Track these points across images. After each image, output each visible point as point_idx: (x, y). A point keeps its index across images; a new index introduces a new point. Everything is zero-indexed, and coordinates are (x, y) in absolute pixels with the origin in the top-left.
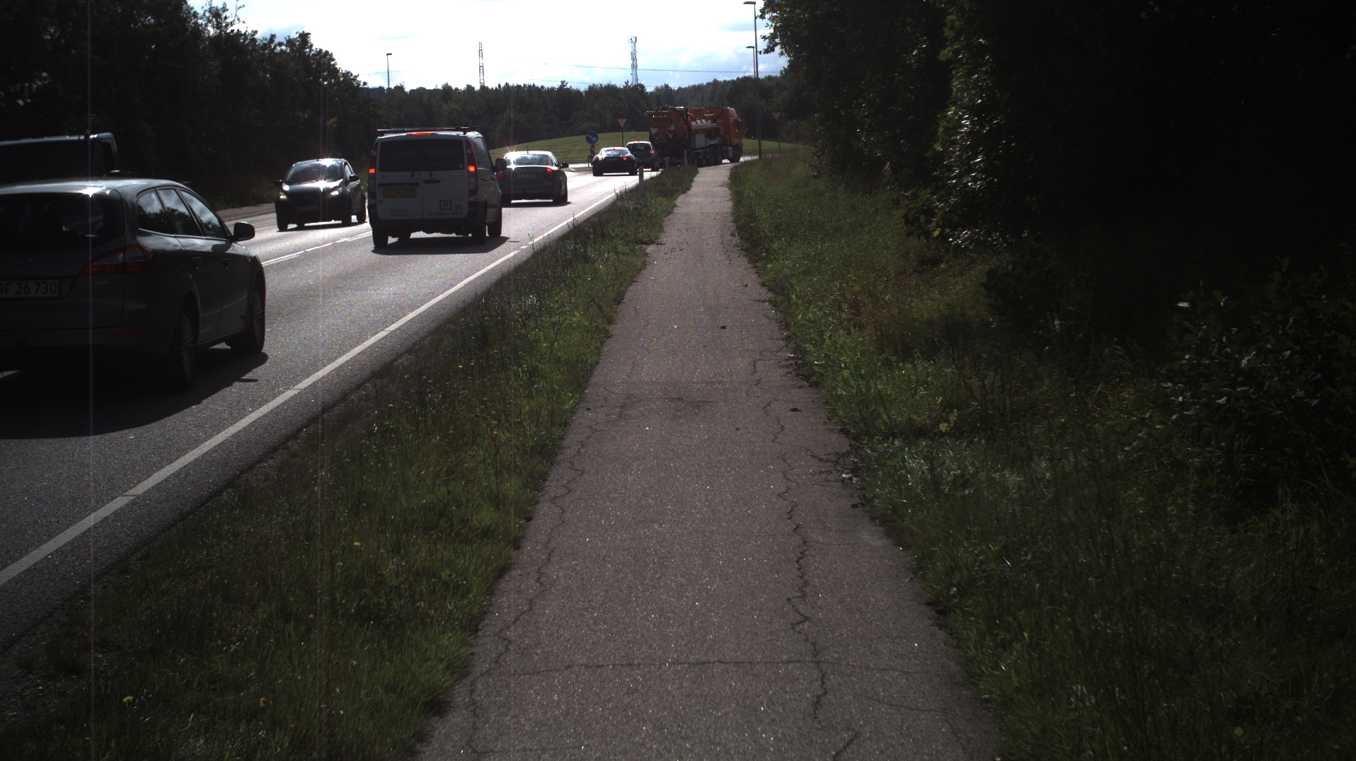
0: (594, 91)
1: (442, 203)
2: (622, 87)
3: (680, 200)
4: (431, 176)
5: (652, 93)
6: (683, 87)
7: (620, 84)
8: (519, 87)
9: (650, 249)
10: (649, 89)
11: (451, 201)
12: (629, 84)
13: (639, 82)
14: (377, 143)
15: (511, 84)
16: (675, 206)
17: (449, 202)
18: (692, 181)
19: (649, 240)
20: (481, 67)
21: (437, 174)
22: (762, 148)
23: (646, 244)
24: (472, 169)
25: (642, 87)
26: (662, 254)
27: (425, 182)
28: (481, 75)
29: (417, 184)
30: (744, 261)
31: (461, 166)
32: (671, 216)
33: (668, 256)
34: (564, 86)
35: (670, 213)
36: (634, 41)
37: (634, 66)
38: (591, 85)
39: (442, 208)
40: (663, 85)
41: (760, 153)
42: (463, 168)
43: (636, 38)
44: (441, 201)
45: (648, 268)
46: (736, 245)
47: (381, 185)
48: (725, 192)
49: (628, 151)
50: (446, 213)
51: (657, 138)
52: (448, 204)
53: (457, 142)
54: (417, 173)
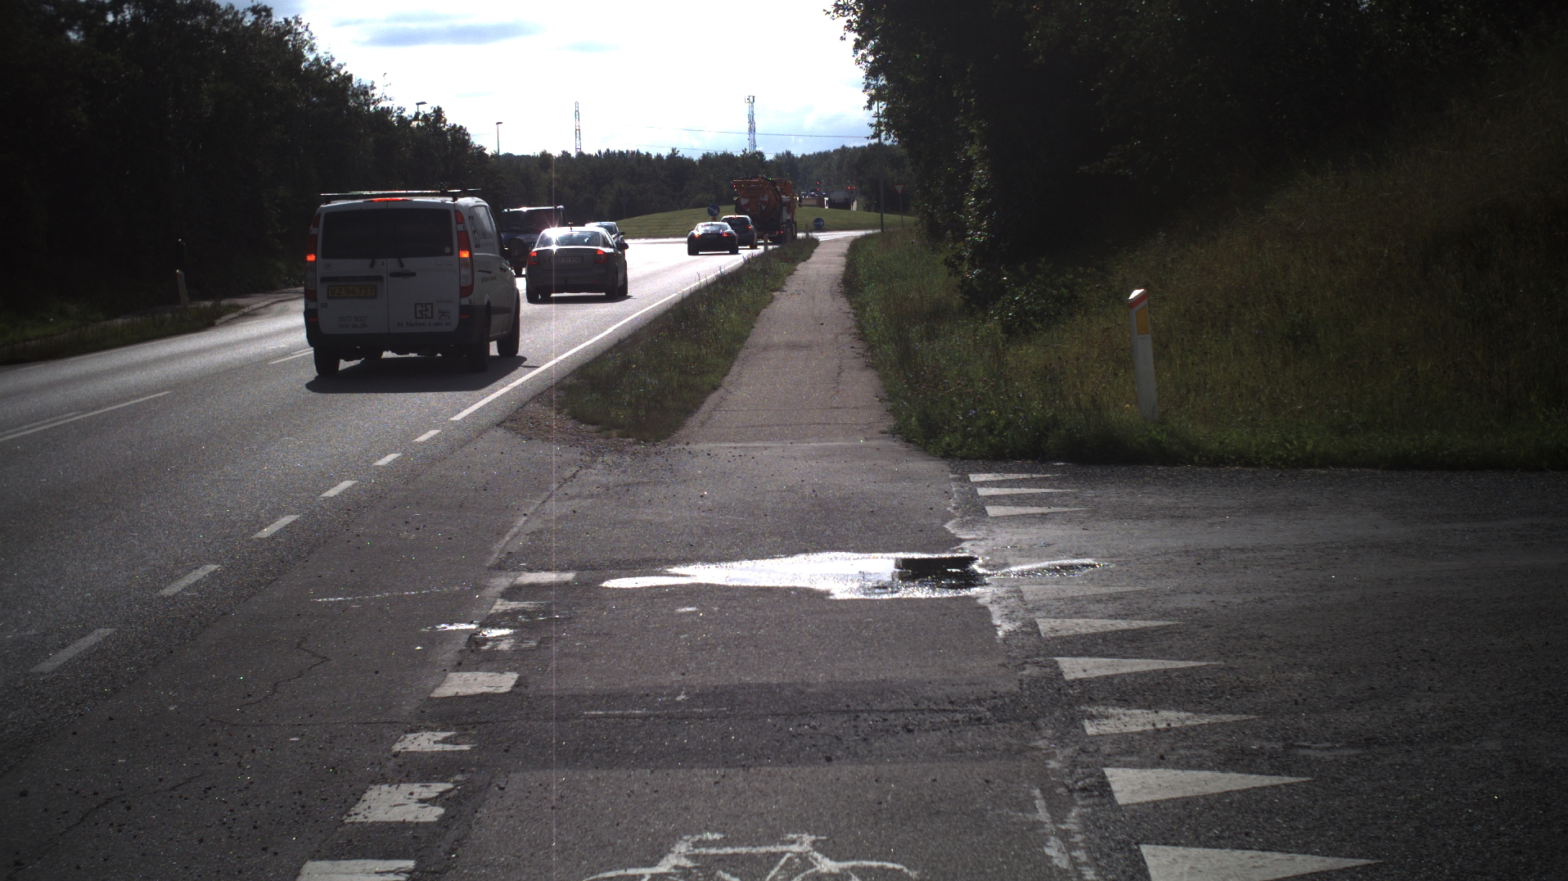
0: (708, 160)
1: (419, 308)
2: (739, 155)
4: (402, 265)
5: (771, 161)
6: (807, 154)
7: (738, 153)
8: (621, 153)
10: (769, 157)
11: (432, 304)
12: (748, 152)
13: (758, 149)
14: (319, 215)
15: (611, 150)
17: (429, 307)
18: (812, 252)
20: (578, 131)
21: (411, 263)
22: (884, 221)
24: (465, 255)
25: (761, 154)
27: (394, 275)
28: (578, 139)
29: (380, 278)
31: (447, 250)
33: (788, 297)
34: (675, 154)
36: (751, 101)
37: (752, 130)
38: (705, 152)
39: (419, 315)
40: (785, 152)
41: (882, 226)
42: (451, 254)
43: (754, 97)
44: (416, 305)
47: (324, 280)
48: (843, 260)
49: (729, 226)
50: (424, 324)
51: (748, 210)
52: (427, 310)
53: (442, 212)
54: (379, 262)
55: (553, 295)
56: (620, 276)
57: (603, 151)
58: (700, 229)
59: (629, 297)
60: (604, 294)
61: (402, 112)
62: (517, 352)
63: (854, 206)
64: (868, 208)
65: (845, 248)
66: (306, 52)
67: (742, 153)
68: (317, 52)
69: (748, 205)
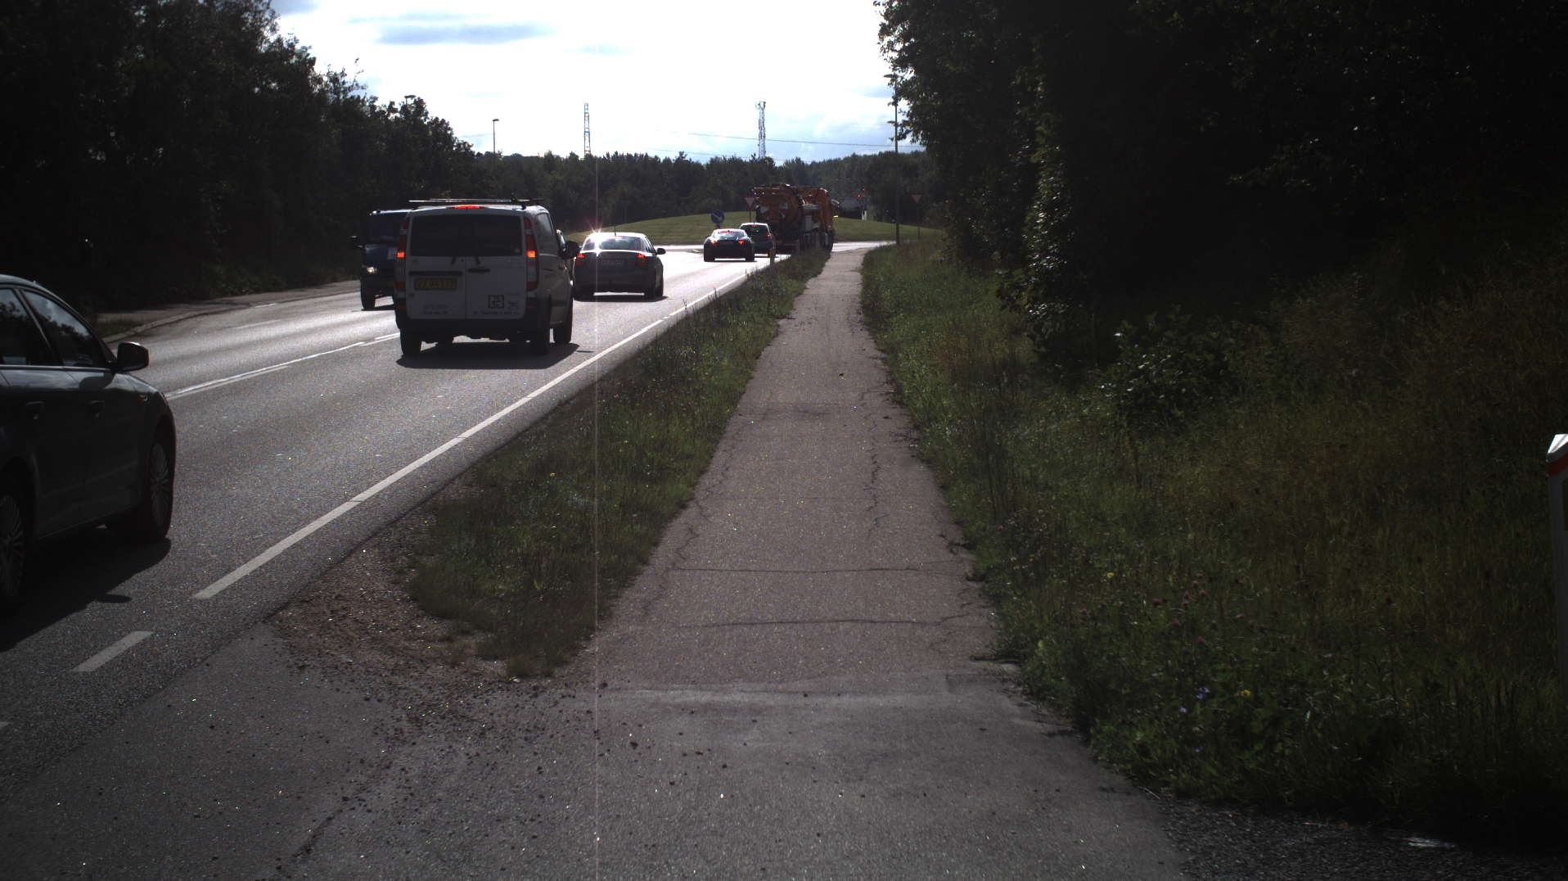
0: (716, 165)
1: (492, 299)
2: (747, 161)
3: (811, 283)
4: (478, 263)
5: (781, 167)
6: (817, 161)
7: (746, 157)
8: (629, 156)
9: (781, 322)
10: (779, 163)
11: (503, 296)
12: (757, 157)
13: (767, 155)
14: (408, 219)
15: (620, 153)
16: (805, 288)
17: (501, 298)
18: (823, 265)
19: (781, 315)
20: (587, 133)
21: (486, 261)
22: (900, 232)
23: (778, 318)
24: (532, 255)
25: (770, 160)
26: (793, 326)
27: (471, 271)
28: (587, 141)
29: (459, 273)
30: (866, 334)
31: (517, 251)
32: (801, 297)
33: (797, 328)
34: (683, 158)
35: (800, 294)
36: (762, 107)
37: (762, 136)
38: (713, 157)
39: (492, 305)
40: (795, 158)
41: (897, 237)
42: (520, 254)
43: (764, 103)
44: (489, 296)
45: (781, 337)
46: (860, 321)
47: (412, 273)
48: (858, 276)
49: (745, 234)
50: (496, 313)
51: (768, 218)
52: (499, 301)
53: (513, 219)
54: (459, 259)
55: (596, 294)
56: (658, 278)
57: (611, 154)
58: (716, 236)
59: (665, 298)
60: (643, 294)
61: (374, 102)
62: (570, 339)
63: (864, 217)
64: (879, 218)
65: (858, 261)
66: (266, 32)
67: (751, 158)
68: (278, 33)
69: (767, 213)
